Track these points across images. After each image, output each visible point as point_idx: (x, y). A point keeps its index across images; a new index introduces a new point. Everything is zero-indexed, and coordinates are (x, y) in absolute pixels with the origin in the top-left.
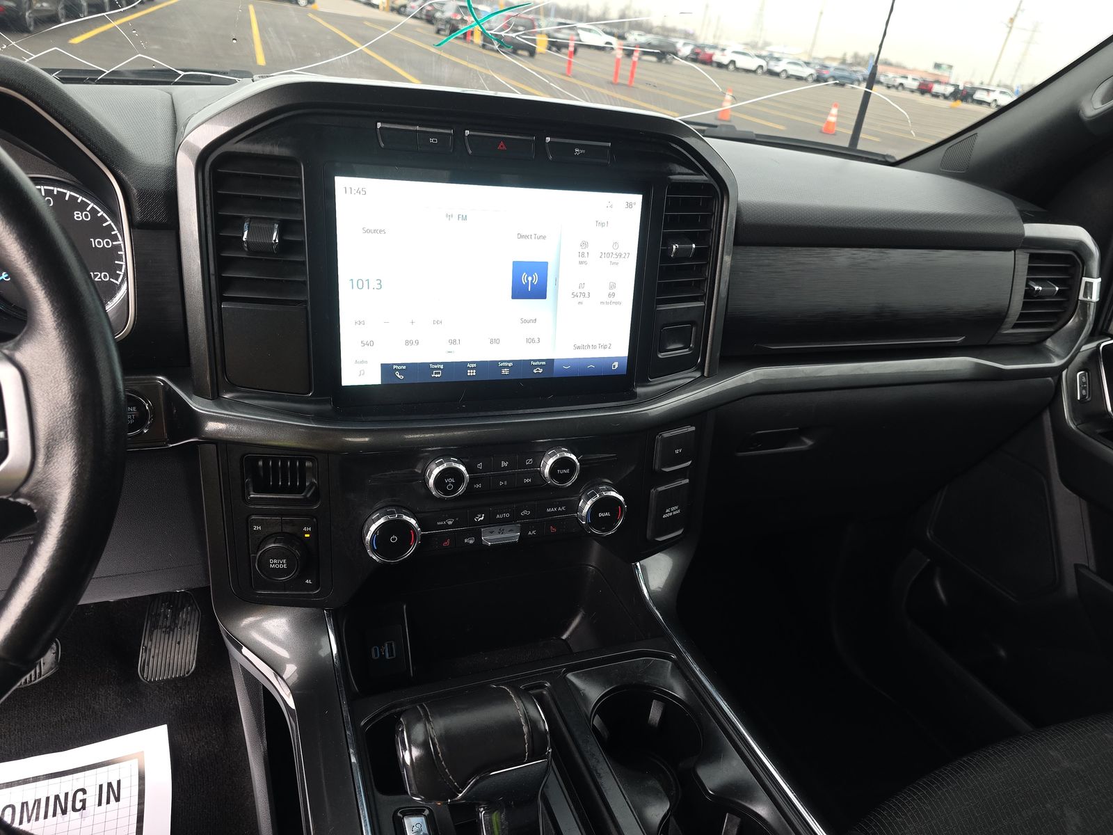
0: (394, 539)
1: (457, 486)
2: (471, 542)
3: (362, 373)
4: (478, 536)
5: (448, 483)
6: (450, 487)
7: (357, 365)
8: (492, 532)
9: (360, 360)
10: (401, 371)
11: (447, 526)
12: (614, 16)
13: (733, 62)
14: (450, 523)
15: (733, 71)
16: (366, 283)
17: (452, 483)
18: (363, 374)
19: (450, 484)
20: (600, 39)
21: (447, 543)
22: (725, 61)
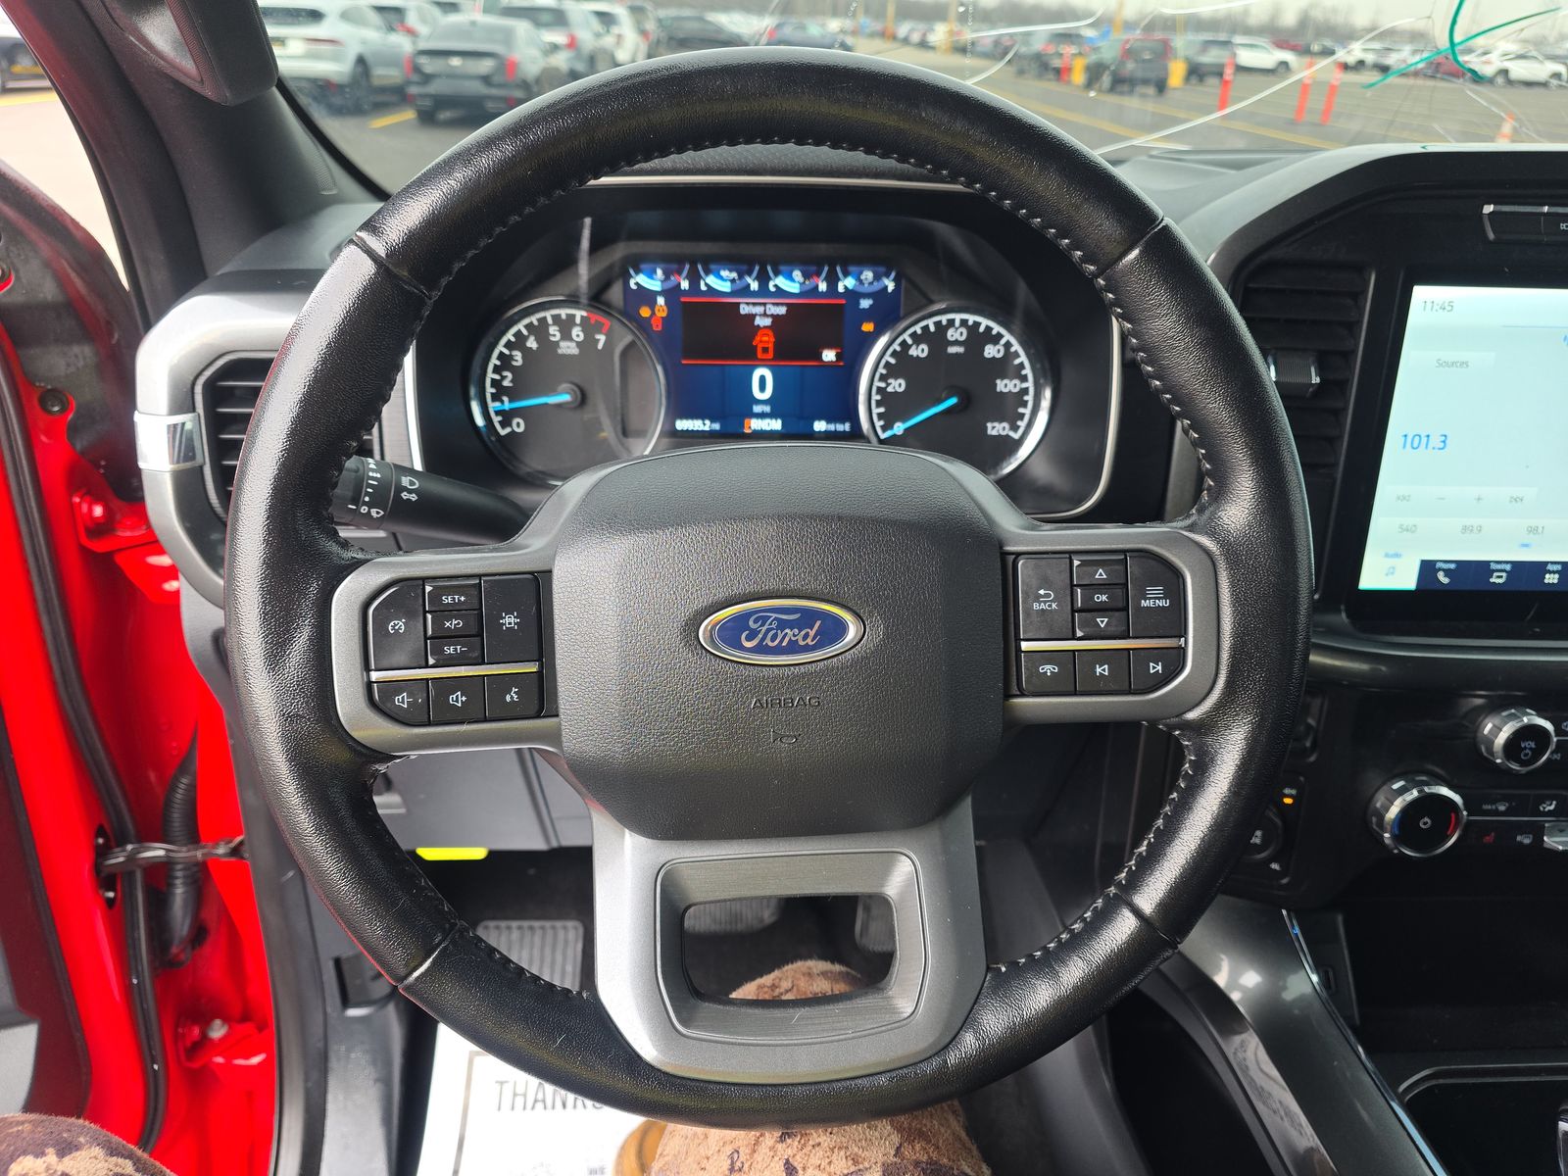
0: (1425, 823)
1: (1538, 753)
2: (1527, 841)
3: (1391, 571)
4: (1538, 832)
5: (1525, 748)
6: (1526, 755)
7: (1387, 559)
8: (1561, 831)
9: (1391, 552)
10: (1447, 572)
11: (1497, 813)
12: (1289, 19)
13: (1505, 72)
14: (1502, 808)
15: (1504, 87)
16: (1424, 440)
17: (1531, 749)
18: (1392, 573)
19: (1527, 751)
20: (1265, 57)
21: (1488, 839)
22: (1488, 71)
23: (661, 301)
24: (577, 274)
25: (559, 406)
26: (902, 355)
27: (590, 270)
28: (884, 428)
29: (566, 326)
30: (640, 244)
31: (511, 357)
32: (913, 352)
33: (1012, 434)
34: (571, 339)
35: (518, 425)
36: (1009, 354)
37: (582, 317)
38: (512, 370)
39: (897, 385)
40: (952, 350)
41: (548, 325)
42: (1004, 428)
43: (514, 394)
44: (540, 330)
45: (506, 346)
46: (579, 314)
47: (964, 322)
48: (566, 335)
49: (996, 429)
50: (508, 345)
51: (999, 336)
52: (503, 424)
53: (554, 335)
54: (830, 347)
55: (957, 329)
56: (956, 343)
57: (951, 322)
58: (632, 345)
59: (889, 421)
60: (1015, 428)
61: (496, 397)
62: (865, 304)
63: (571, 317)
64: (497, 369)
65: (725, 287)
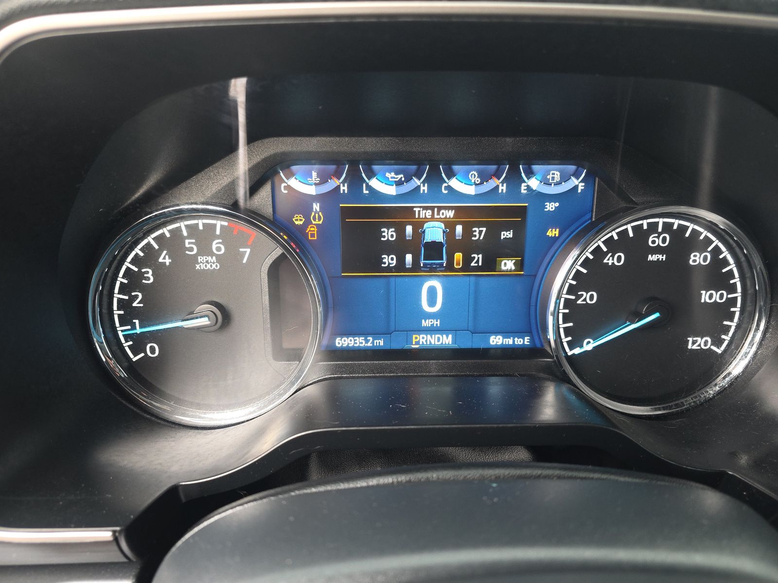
23: (316, 207)
24: (234, 163)
25: (199, 329)
26: (594, 264)
27: (250, 159)
28: (572, 345)
29: (204, 238)
30: (289, 140)
31: (141, 275)
32: (609, 260)
33: (714, 348)
34: (211, 254)
35: (153, 350)
36: (718, 262)
37: (222, 226)
38: (143, 289)
39: (588, 297)
40: (652, 258)
41: (183, 239)
42: (706, 343)
43: (146, 316)
44: (174, 243)
45: (134, 262)
46: (219, 224)
47: (667, 227)
48: (206, 250)
49: (698, 343)
50: (136, 261)
51: (709, 242)
52: (135, 350)
53: (191, 249)
54: (508, 256)
55: (660, 234)
56: (658, 250)
57: (653, 227)
58: (281, 259)
59: (577, 336)
60: (718, 342)
61: (123, 321)
62: (551, 206)
63: (211, 228)
64: (123, 289)
65: (391, 190)
